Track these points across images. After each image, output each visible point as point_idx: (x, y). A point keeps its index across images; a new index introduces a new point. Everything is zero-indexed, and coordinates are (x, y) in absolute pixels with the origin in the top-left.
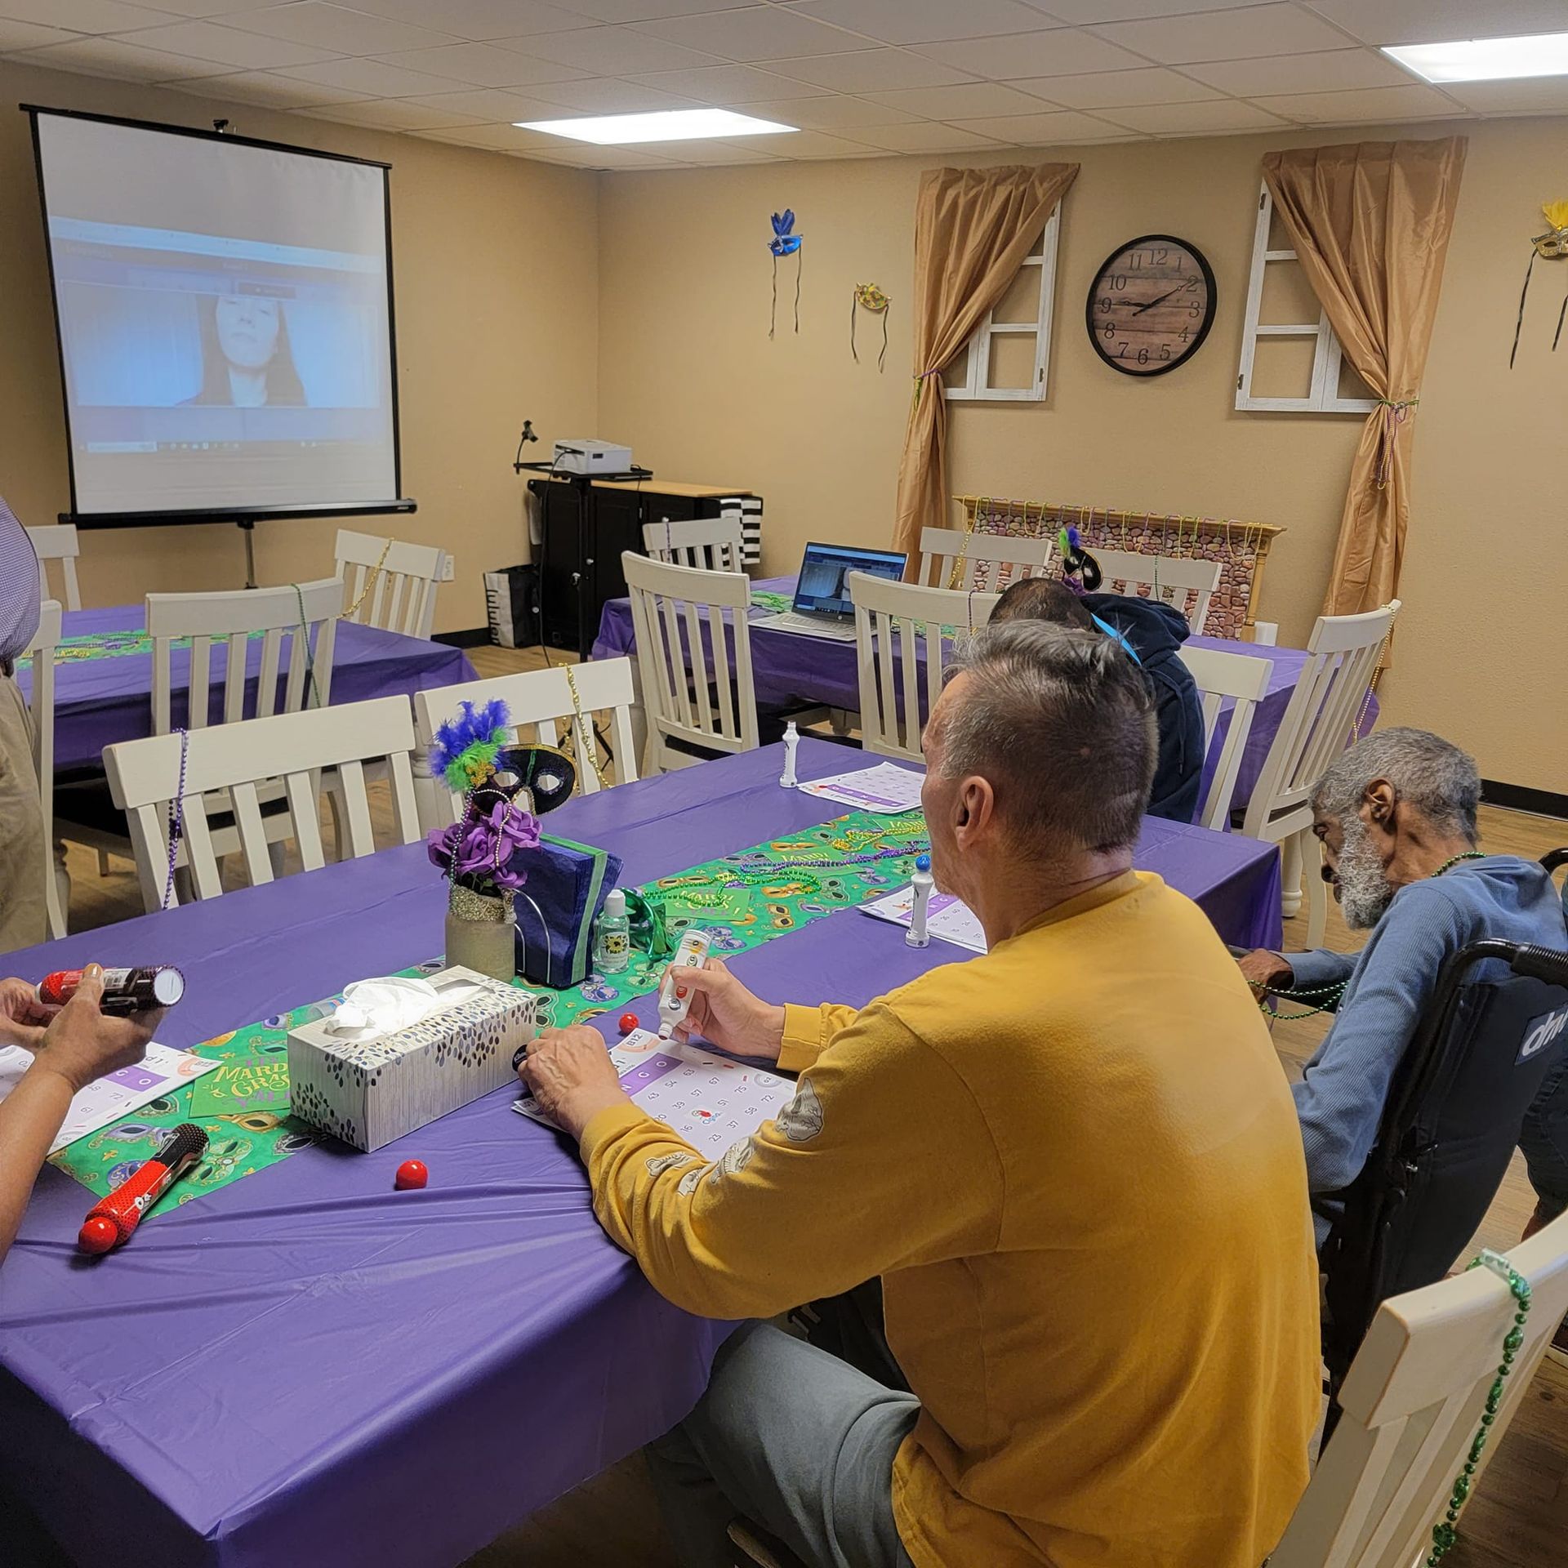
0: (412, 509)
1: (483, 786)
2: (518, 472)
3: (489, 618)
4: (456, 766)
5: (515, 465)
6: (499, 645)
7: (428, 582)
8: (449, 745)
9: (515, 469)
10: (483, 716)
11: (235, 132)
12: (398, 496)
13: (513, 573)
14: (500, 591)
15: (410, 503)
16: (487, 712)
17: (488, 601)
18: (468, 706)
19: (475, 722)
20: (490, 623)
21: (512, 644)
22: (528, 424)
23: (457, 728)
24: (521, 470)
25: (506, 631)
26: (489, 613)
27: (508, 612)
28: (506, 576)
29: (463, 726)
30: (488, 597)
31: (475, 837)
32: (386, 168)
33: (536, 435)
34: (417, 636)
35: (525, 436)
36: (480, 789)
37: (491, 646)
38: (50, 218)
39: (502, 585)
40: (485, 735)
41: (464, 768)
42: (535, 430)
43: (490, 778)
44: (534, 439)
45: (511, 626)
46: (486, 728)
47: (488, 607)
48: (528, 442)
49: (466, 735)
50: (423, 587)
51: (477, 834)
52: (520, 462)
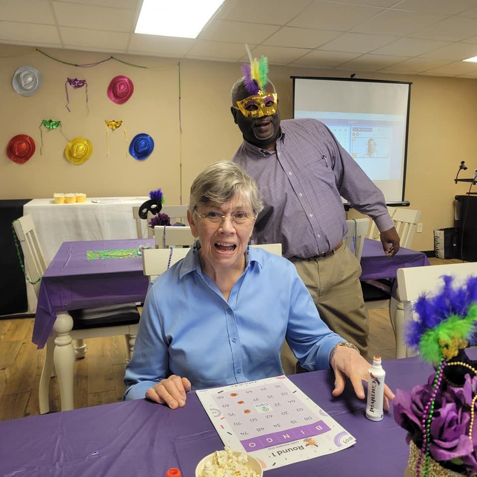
0: (408, 205)
1: (454, 359)
2: (456, 183)
3: (435, 247)
4: (431, 338)
5: (455, 180)
6: (438, 257)
7: (411, 225)
8: (424, 317)
9: (455, 182)
10: (460, 291)
11: (357, 78)
12: (403, 200)
13: (446, 231)
14: (440, 237)
15: (407, 203)
16: (465, 287)
17: (435, 241)
18: (448, 280)
19: (452, 297)
20: (435, 249)
21: (443, 257)
22: (463, 162)
23: (433, 300)
24: (458, 182)
25: (442, 252)
26: (435, 245)
27: (443, 245)
28: (443, 232)
29: (440, 299)
30: (435, 239)
31: (448, 413)
32: (410, 84)
33: (467, 167)
34: (405, 247)
35: (461, 167)
36: (450, 361)
37: (435, 258)
38: (295, 111)
39: (441, 235)
40: (460, 310)
41: (438, 341)
42: (465, 165)
43: (461, 352)
44: (465, 169)
45: (444, 251)
46: (462, 303)
47: (435, 243)
48: (462, 170)
49: (442, 308)
50: (409, 228)
51: (448, 410)
52: (458, 178)
